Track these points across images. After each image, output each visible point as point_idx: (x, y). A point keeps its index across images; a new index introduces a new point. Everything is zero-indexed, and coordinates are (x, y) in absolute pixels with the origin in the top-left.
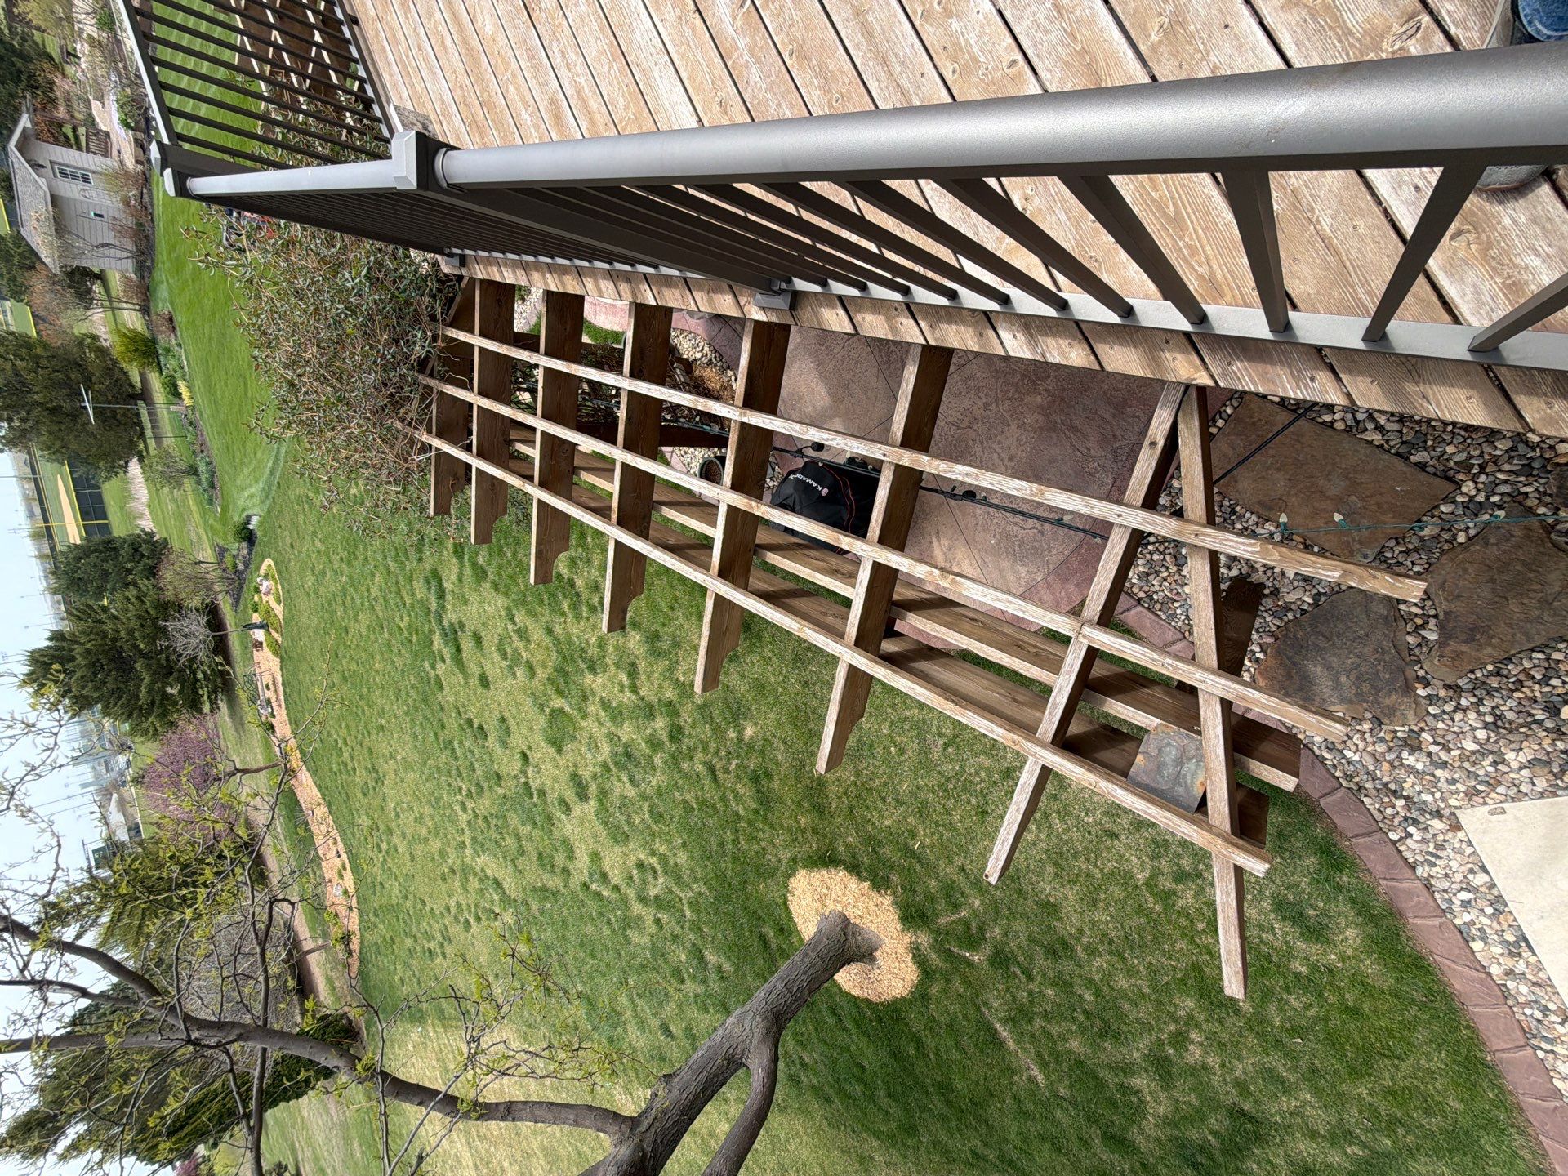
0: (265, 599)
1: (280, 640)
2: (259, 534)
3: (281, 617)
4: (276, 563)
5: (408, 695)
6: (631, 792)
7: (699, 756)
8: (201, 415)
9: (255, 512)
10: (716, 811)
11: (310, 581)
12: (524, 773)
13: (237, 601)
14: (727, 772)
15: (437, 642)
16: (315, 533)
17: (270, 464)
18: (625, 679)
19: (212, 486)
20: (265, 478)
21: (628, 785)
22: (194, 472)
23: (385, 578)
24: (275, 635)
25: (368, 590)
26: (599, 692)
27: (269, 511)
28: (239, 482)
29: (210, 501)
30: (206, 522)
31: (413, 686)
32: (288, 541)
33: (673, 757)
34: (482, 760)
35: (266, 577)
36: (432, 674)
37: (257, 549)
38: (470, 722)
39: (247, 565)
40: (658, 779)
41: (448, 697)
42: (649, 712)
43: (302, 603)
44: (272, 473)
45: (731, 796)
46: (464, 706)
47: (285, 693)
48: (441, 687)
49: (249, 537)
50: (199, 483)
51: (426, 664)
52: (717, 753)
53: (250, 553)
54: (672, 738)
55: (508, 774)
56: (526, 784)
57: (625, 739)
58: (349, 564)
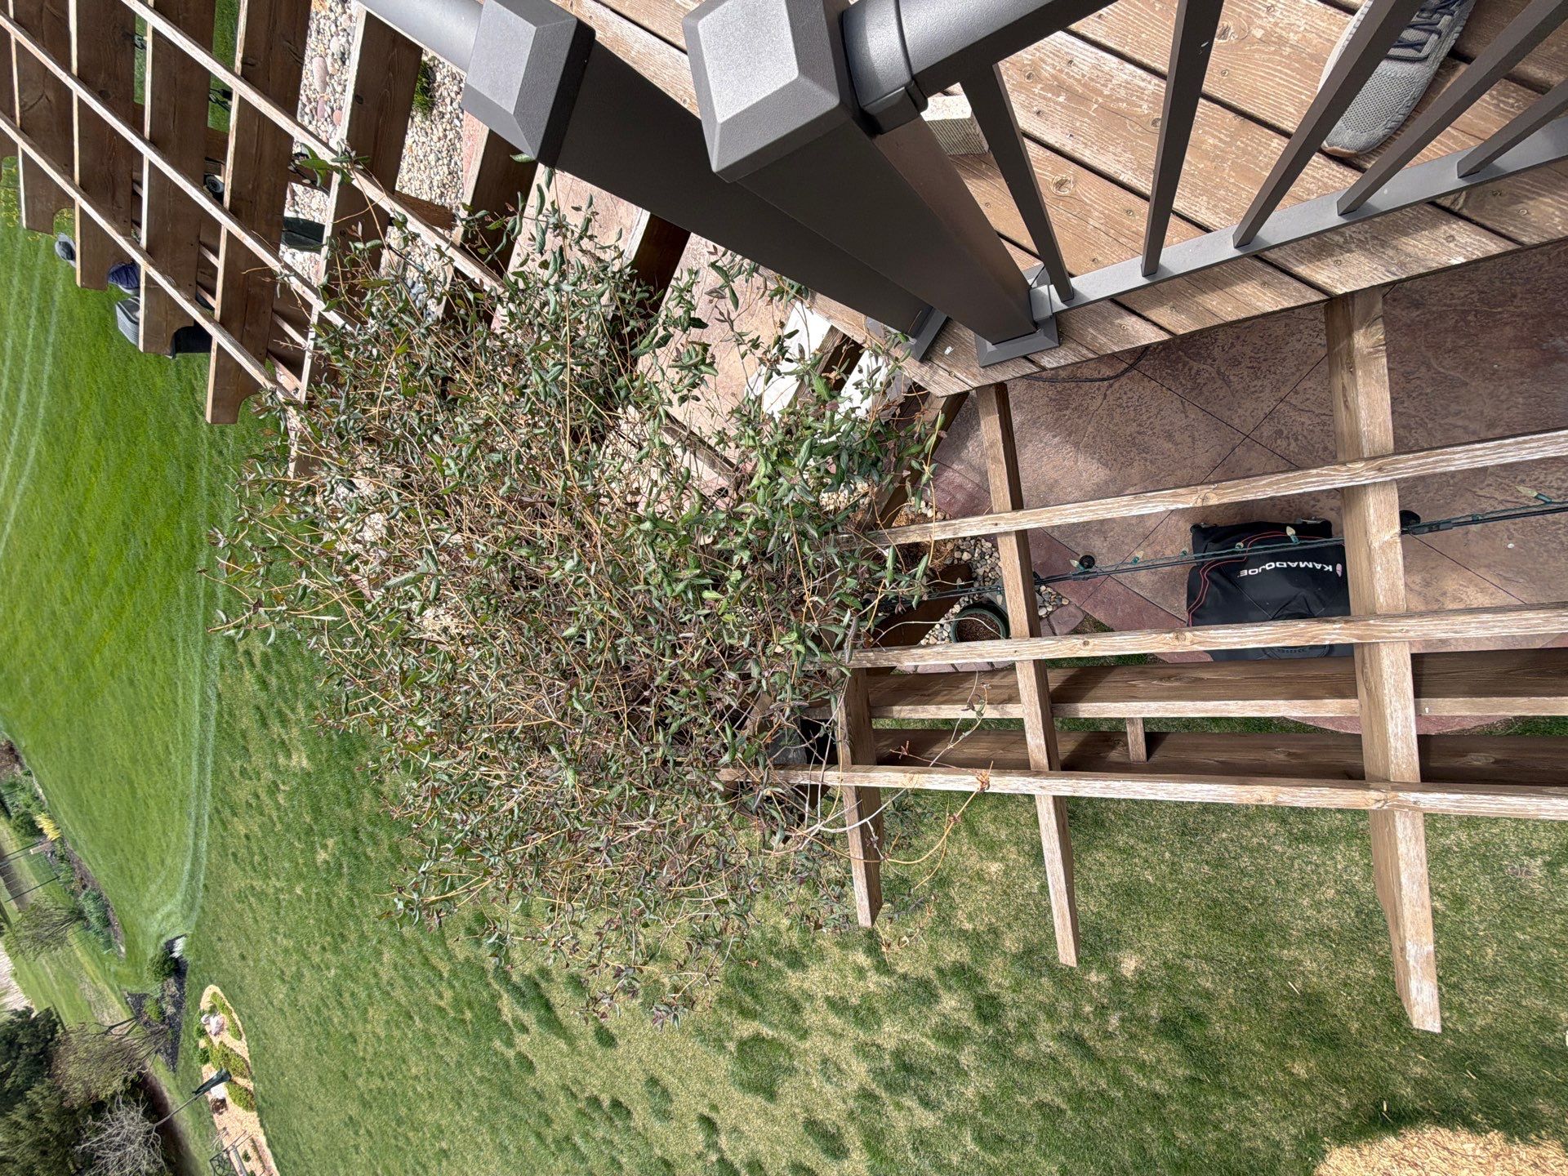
0: (216, 1041)
1: (251, 1086)
2: (189, 959)
3: (246, 1056)
4: (223, 989)
5: (475, 1095)
6: (928, 1119)
7: (1044, 1027)
8: (75, 843)
9: (178, 933)
10: (1111, 1101)
11: (280, 993)
12: (713, 1146)
13: (173, 1056)
14: (1109, 1036)
15: (508, 1008)
16: (275, 929)
17: (188, 866)
18: (862, 959)
19: (107, 923)
20: (184, 883)
21: (919, 1111)
22: (78, 915)
23: (398, 951)
24: (241, 1081)
25: (376, 975)
26: (819, 992)
27: (198, 926)
28: (146, 905)
29: (109, 944)
30: (106, 973)
31: (481, 1080)
32: (236, 953)
33: (996, 1045)
34: (631, 1148)
35: (213, 1011)
36: (511, 1054)
37: (191, 979)
38: (595, 1101)
39: (178, 1004)
40: (976, 1085)
41: (546, 1077)
42: (925, 993)
43: (277, 1027)
44: (193, 876)
45: (1131, 1071)
46: (576, 1081)
47: (275, 1155)
48: (530, 1067)
49: (174, 968)
50: (87, 928)
51: (497, 1044)
52: (1077, 1015)
53: (181, 987)
54: (984, 1018)
55: (684, 1156)
56: (722, 1161)
57: (890, 1045)
58: (337, 950)
